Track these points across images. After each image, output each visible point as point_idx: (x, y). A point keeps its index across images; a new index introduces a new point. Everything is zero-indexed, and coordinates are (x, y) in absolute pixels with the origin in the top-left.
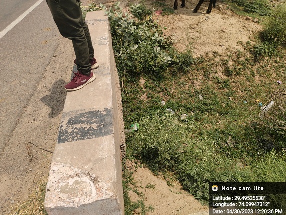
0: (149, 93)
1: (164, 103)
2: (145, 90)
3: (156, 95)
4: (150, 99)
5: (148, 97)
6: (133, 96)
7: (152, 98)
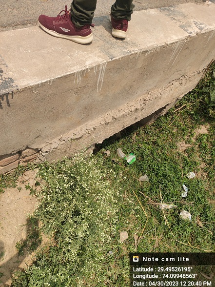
0: (192, 149)
1: (192, 175)
2: (193, 140)
3: (197, 158)
4: (186, 155)
5: (186, 151)
6: (174, 131)
7: (189, 157)
